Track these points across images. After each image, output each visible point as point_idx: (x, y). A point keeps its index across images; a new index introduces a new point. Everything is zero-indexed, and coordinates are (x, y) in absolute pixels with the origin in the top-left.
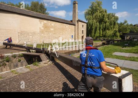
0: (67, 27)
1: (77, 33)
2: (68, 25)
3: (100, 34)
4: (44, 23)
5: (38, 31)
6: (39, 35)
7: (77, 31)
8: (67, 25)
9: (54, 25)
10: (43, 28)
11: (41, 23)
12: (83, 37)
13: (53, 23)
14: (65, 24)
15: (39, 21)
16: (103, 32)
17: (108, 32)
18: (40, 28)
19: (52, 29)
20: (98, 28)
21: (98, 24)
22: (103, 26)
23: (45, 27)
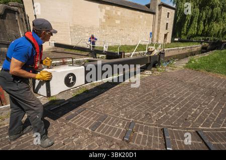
0: (141, 17)
1: (156, 29)
2: (144, 14)
3: (198, 29)
4: (106, 10)
5: (98, 25)
6: (98, 32)
7: (157, 24)
8: (141, 13)
9: (121, 14)
10: (104, 20)
11: (101, 11)
12: (166, 35)
13: (119, 11)
14: (138, 12)
15: (99, 7)
16: (204, 26)
17: (215, 27)
18: (100, 20)
19: (118, 22)
20: (196, 19)
21: (197, 10)
22: (207, 14)
23: (109, 17)
